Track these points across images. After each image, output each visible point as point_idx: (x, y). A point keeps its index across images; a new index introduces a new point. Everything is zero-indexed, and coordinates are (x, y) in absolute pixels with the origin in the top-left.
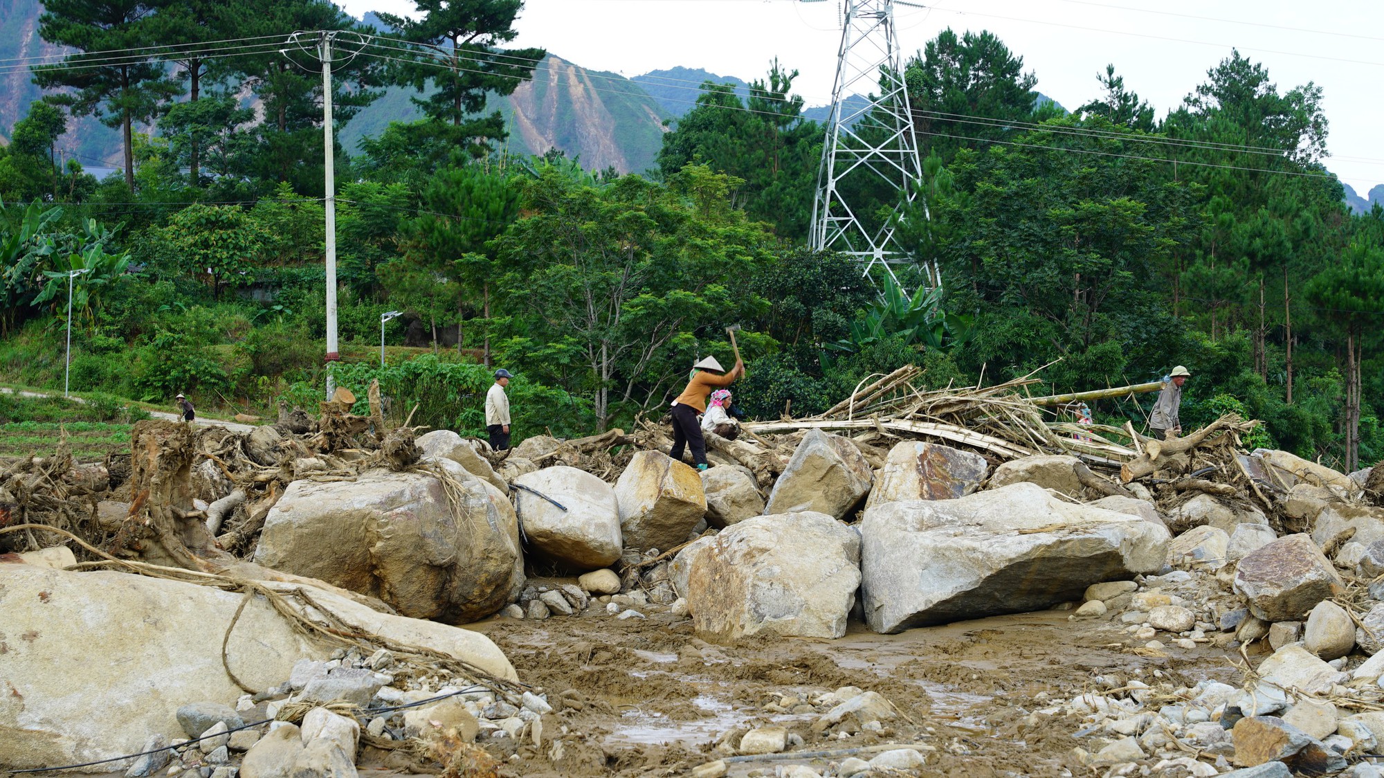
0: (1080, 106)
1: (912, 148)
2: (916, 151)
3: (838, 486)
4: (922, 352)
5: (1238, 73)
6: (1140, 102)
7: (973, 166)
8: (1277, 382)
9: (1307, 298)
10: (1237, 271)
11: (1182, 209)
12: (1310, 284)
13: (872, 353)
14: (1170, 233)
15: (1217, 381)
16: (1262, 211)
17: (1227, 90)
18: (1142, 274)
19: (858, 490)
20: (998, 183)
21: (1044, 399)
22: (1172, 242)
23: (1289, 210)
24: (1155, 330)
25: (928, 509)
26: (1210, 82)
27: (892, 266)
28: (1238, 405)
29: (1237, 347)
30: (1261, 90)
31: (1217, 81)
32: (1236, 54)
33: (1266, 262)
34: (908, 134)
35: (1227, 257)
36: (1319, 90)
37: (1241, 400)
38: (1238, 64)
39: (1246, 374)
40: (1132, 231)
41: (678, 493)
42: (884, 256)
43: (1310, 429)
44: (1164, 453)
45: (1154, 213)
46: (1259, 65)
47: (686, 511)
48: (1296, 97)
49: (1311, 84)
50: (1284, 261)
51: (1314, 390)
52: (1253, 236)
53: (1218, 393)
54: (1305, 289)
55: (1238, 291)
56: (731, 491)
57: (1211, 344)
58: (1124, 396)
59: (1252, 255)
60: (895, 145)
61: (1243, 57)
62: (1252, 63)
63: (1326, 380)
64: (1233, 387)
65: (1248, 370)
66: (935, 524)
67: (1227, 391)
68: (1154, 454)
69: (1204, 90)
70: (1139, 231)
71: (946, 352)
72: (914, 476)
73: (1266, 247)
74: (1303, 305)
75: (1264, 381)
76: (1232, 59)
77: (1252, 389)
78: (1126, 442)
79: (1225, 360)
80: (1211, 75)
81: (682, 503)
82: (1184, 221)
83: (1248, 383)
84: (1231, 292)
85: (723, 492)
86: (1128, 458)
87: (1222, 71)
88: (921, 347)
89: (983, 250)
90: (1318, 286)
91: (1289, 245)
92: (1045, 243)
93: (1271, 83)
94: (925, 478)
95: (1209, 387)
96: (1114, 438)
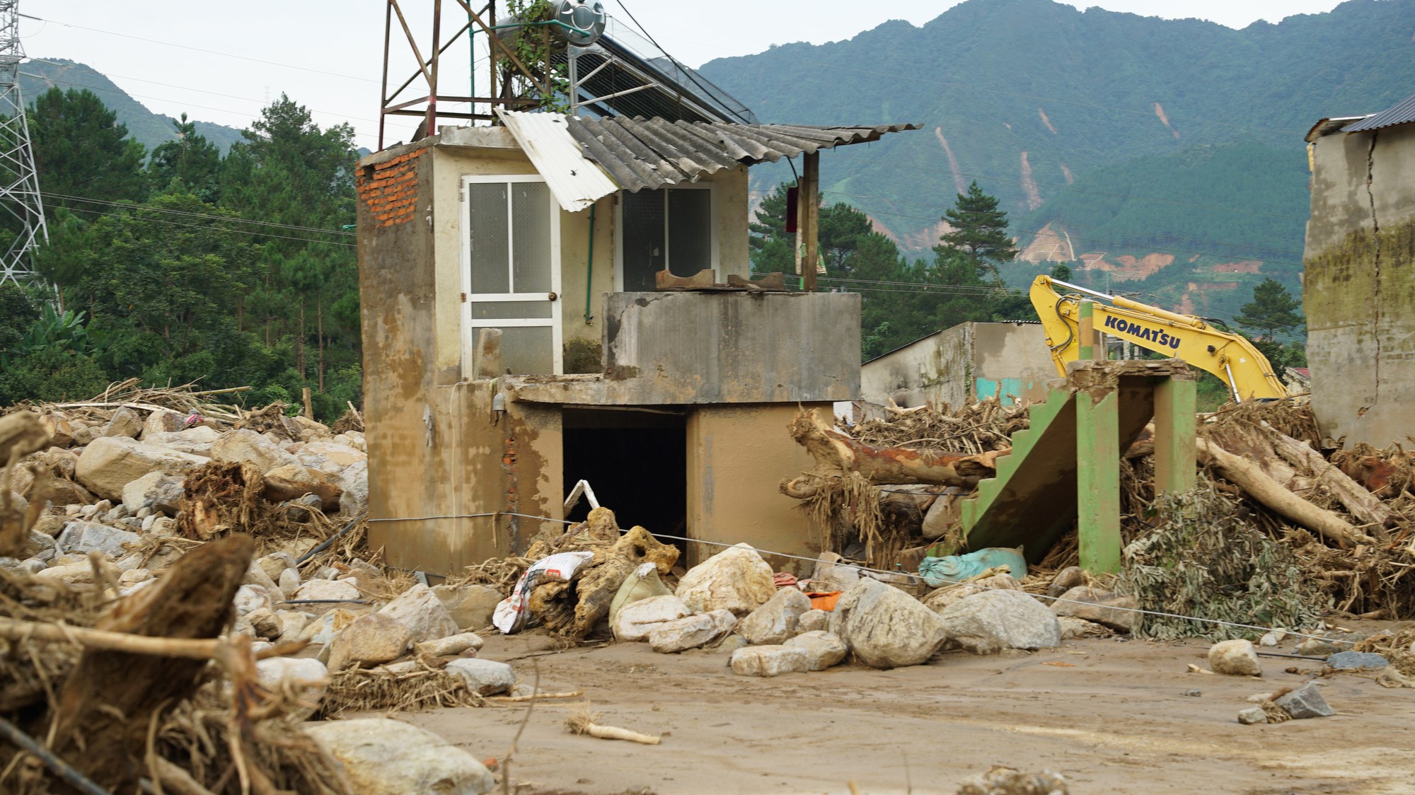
0: (158, 145)
1: (34, 189)
2: (38, 193)
3: (131, 428)
4: (73, 356)
5: (287, 113)
6: (208, 143)
7: (110, 229)
8: (314, 373)
9: (334, 316)
10: (286, 296)
11: (249, 261)
12: (336, 306)
13: (40, 356)
14: (240, 279)
15: (271, 376)
16: (303, 252)
17: (277, 126)
18: (222, 305)
19: (139, 429)
20: (126, 241)
21: (197, 393)
22: (242, 285)
23: (322, 251)
24: (229, 341)
25: (171, 435)
26: (263, 120)
27: (18, 280)
28: (284, 392)
29: (284, 353)
30: (306, 128)
31: (269, 118)
32: (285, 98)
33: (307, 288)
34: (31, 180)
35: (280, 284)
36: (352, 129)
37: (286, 388)
38: (287, 105)
39: (291, 371)
40: (217, 278)
41: (63, 431)
42: (14, 274)
43: (331, 408)
44: (252, 417)
45: (230, 265)
46: (304, 107)
47: (66, 438)
48: (334, 134)
49: (346, 124)
50: (317, 288)
51: (341, 380)
52: (296, 270)
53: (271, 384)
54: (332, 309)
55: (285, 310)
56: (79, 431)
57: (267, 351)
58: (233, 392)
59: (295, 284)
60: (19, 187)
61: (291, 100)
62: (298, 106)
63: (351, 371)
64: (281, 380)
65: (291, 368)
66: (172, 440)
67: (278, 382)
68: (248, 417)
69: (258, 125)
70: (221, 277)
71: (90, 355)
72: (161, 424)
73: (305, 278)
74: (332, 320)
75: (303, 375)
76: (282, 101)
77: (293, 382)
78: (234, 412)
79: (276, 362)
80: (264, 113)
81: (65, 435)
82: (249, 270)
83: (291, 377)
84: (281, 312)
85: (77, 432)
86: (235, 419)
87: (273, 111)
88: (73, 352)
89: (117, 287)
90: (341, 307)
91: (322, 277)
92: (156, 282)
93: (313, 123)
94: (166, 425)
95: (265, 380)
96: (229, 411)
